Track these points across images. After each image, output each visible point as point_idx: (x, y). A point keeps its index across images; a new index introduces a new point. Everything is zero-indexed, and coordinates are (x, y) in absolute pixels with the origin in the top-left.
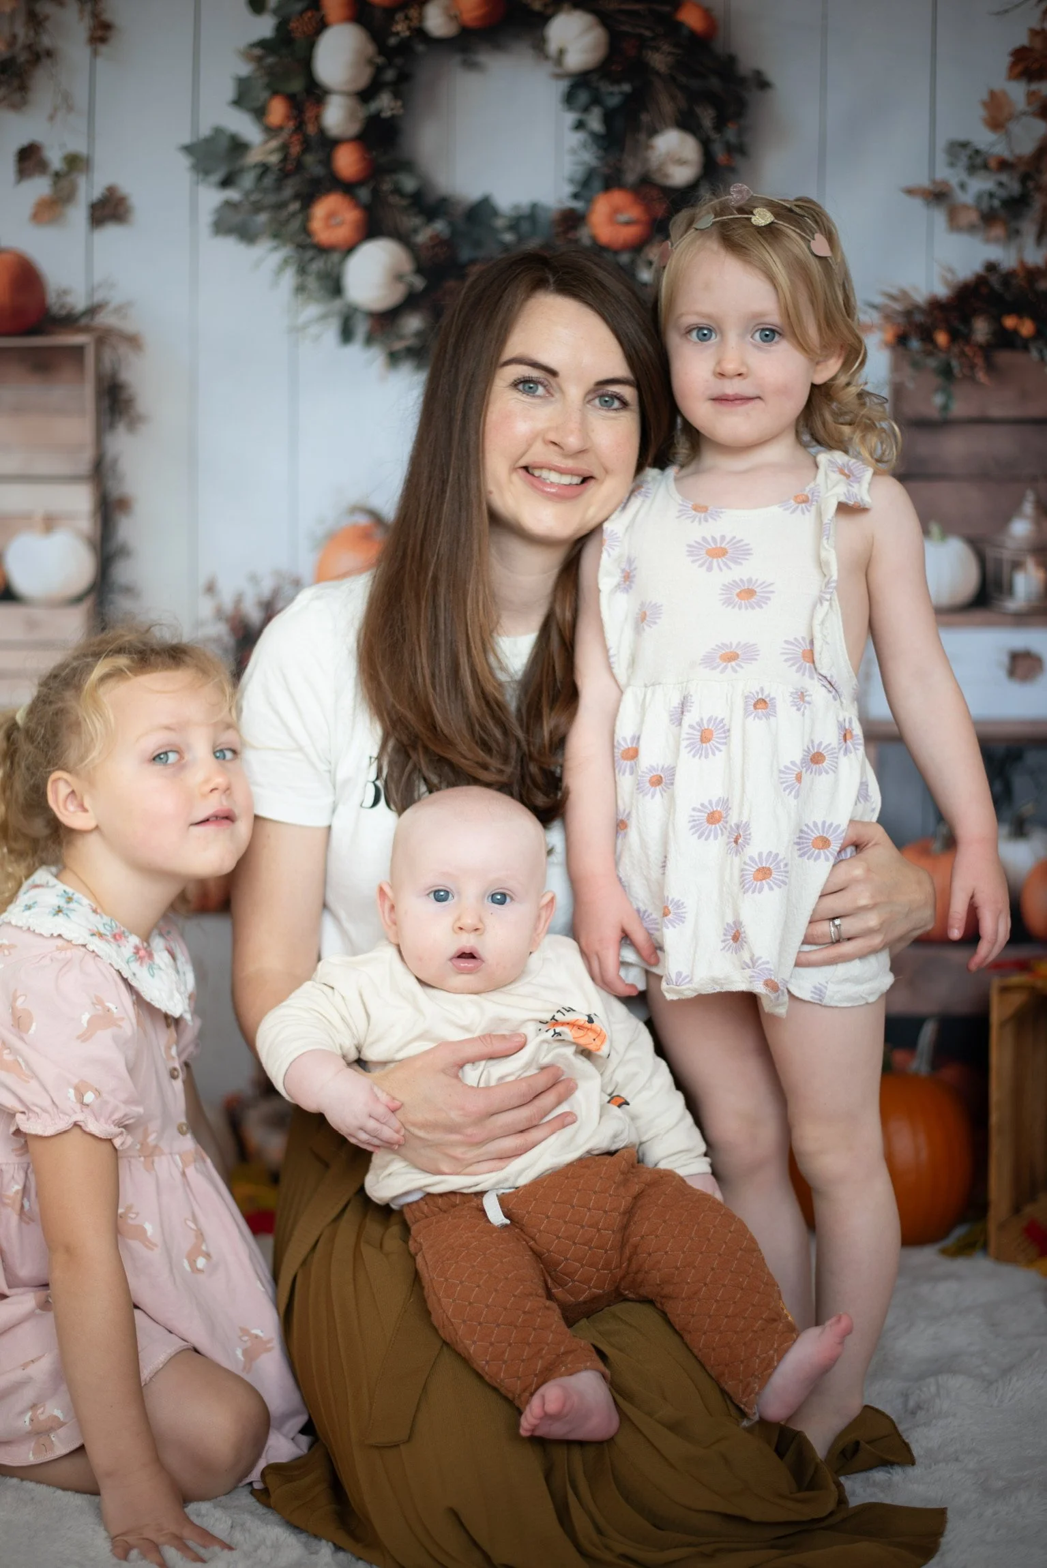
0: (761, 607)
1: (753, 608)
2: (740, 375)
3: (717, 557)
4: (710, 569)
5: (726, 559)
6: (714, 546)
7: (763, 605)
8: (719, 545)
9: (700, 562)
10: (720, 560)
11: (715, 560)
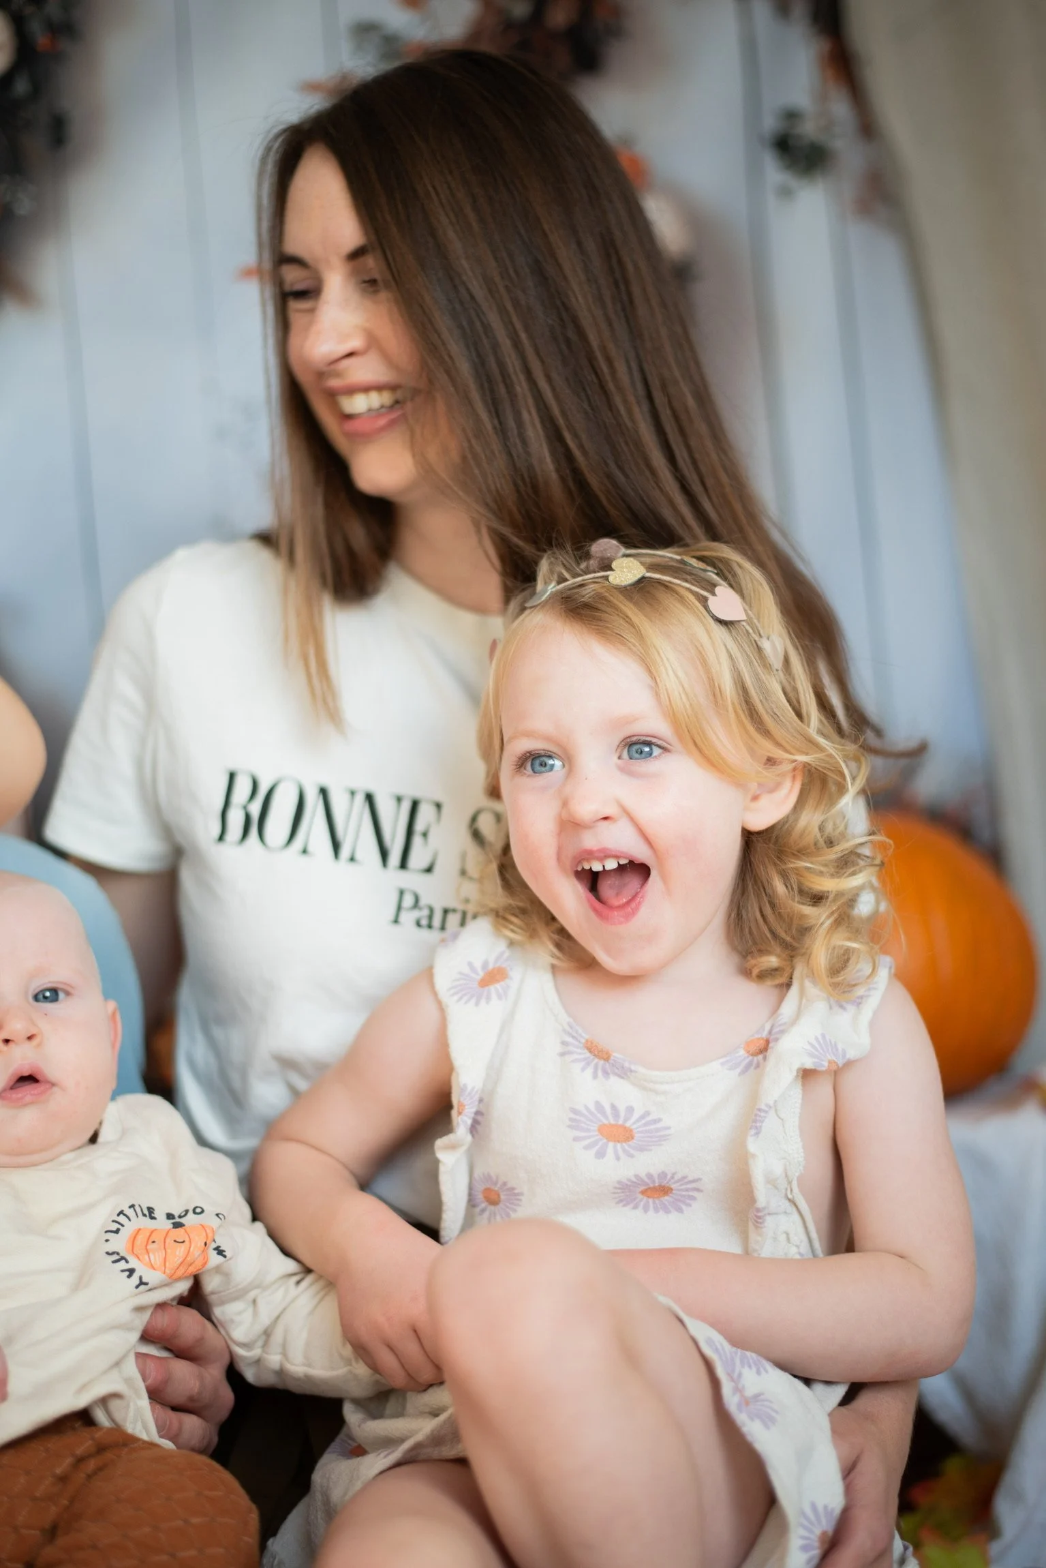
0: (680, 1210)
1: (667, 1211)
2: (606, 818)
3: (615, 1141)
4: (600, 1155)
5: (629, 1146)
6: (612, 1122)
7: (684, 1207)
8: (620, 1122)
9: (586, 1142)
10: (619, 1145)
11: (611, 1145)
